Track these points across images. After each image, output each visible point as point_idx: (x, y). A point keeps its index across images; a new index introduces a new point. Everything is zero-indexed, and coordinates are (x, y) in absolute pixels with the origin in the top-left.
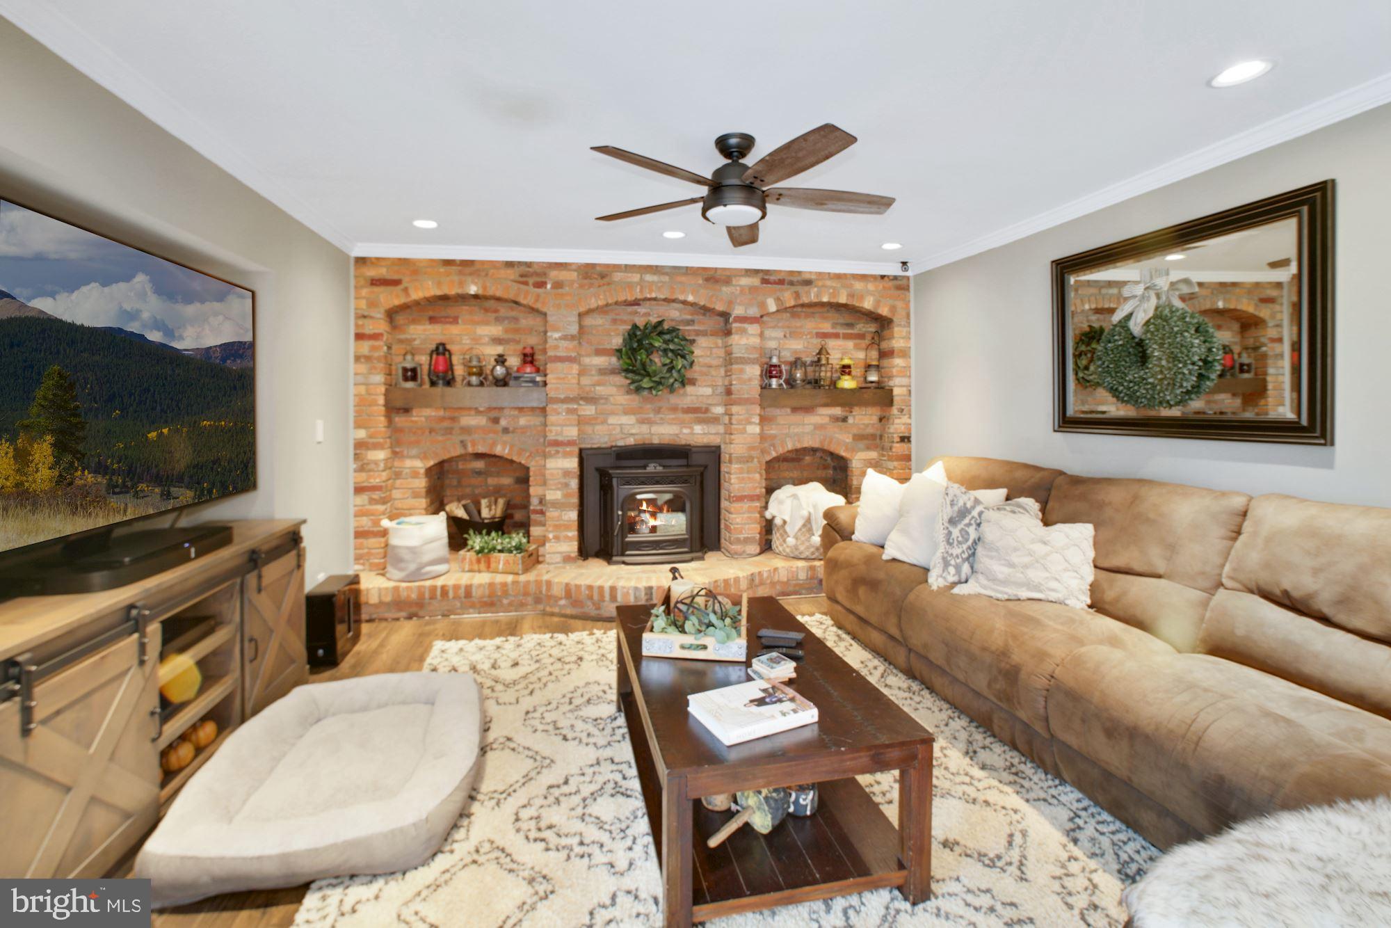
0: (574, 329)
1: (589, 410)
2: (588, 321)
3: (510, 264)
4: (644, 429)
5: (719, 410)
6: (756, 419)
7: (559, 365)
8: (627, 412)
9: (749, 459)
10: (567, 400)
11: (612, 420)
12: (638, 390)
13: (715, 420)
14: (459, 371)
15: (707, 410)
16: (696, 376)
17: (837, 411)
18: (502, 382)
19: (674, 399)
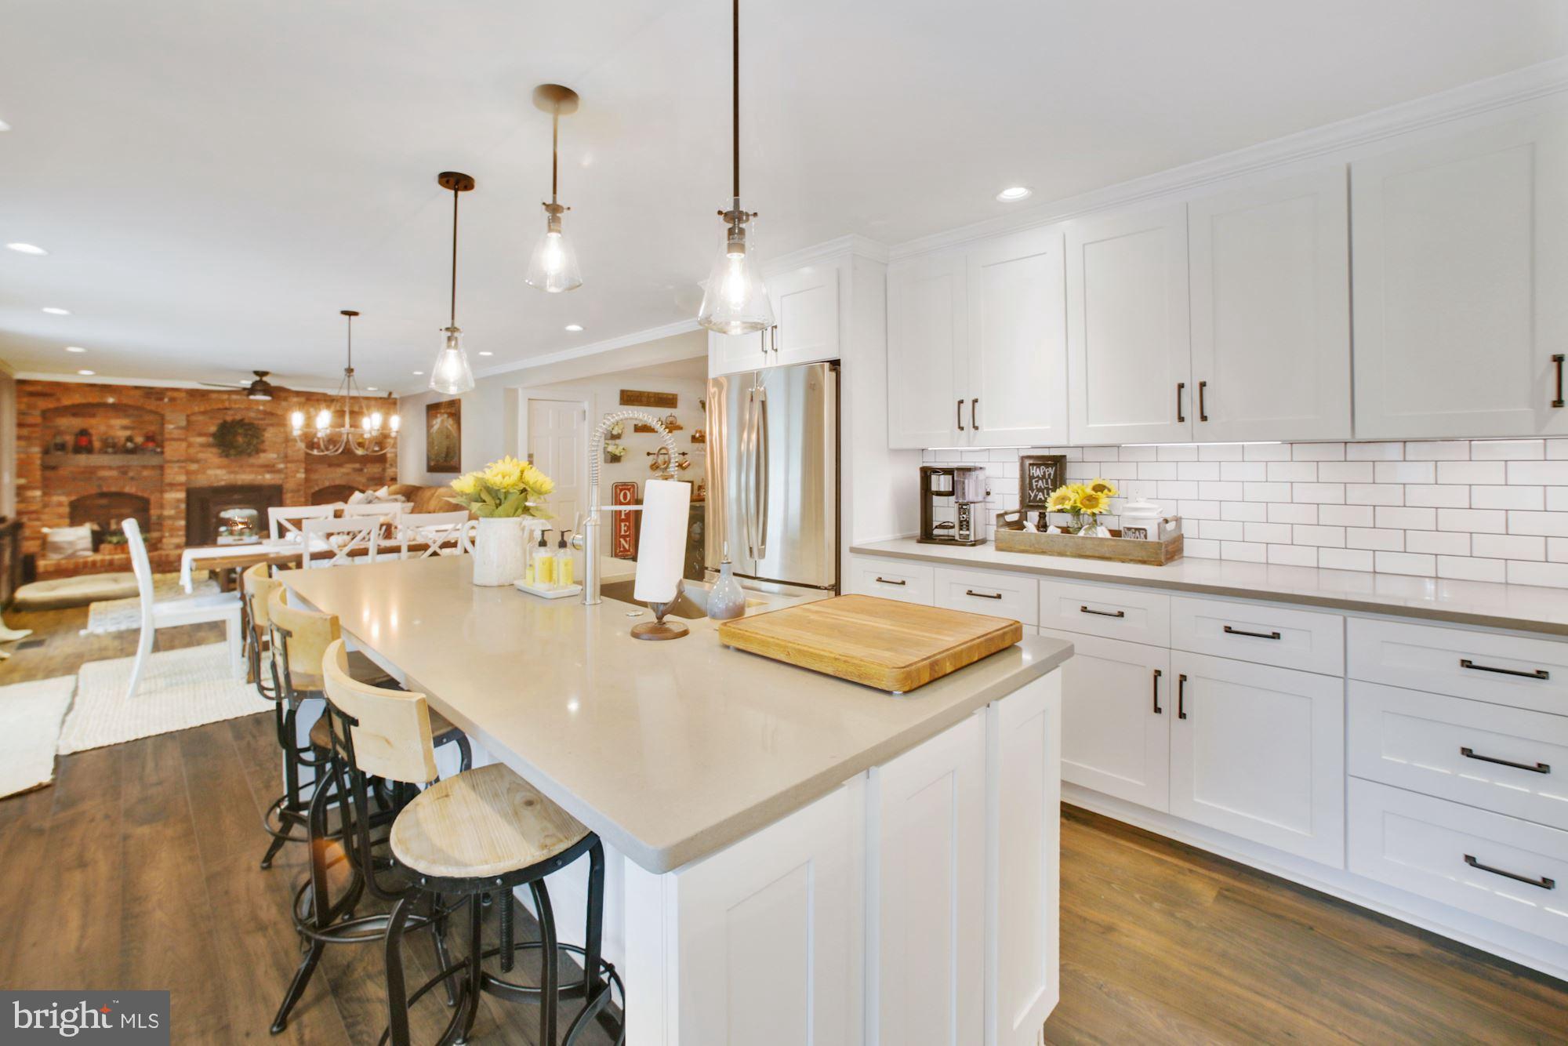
0: (183, 423)
1: (194, 467)
2: (194, 418)
3: (136, 388)
4: (232, 476)
5: (281, 466)
6: (303, 470)
7: (173, 443)
8: (220, 467)
9: (298, 491)
10: (178, 461)
11: (210, 472)
12: (227, 456)
13: (279, 471)
14: (97, 444)
15: (273, 466)
16: (267, 448)
17: (357, 466)
18: (133, 451)
19: (252, 460)
